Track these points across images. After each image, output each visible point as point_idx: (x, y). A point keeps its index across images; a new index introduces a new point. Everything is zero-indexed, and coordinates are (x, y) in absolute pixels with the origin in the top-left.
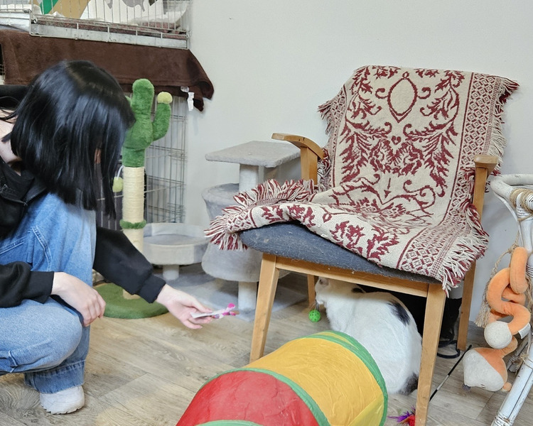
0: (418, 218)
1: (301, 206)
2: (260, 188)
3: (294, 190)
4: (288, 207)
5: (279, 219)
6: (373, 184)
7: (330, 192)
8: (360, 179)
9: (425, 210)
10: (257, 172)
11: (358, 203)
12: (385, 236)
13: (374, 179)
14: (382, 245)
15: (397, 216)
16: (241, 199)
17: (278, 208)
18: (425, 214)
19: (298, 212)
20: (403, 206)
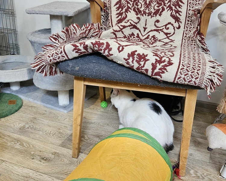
0: (166, 43)
1: (101, 42)
2: (67, 30)
3: (90, 30)
4: (92, 43)
5: (85, 52)
6: (136, 23)
7: (111, 30)
8: (128, 21)
9: (169, 38)
10: (62, 20)
11: (128, 36)
12: (163, 59)
13: (137, 21)
14: (162, 66)
15: (153, 43)
16: (54, 38)
17: (84, 44)
18: (170, 41)
19: (99, 47)
20: (156, 36)
